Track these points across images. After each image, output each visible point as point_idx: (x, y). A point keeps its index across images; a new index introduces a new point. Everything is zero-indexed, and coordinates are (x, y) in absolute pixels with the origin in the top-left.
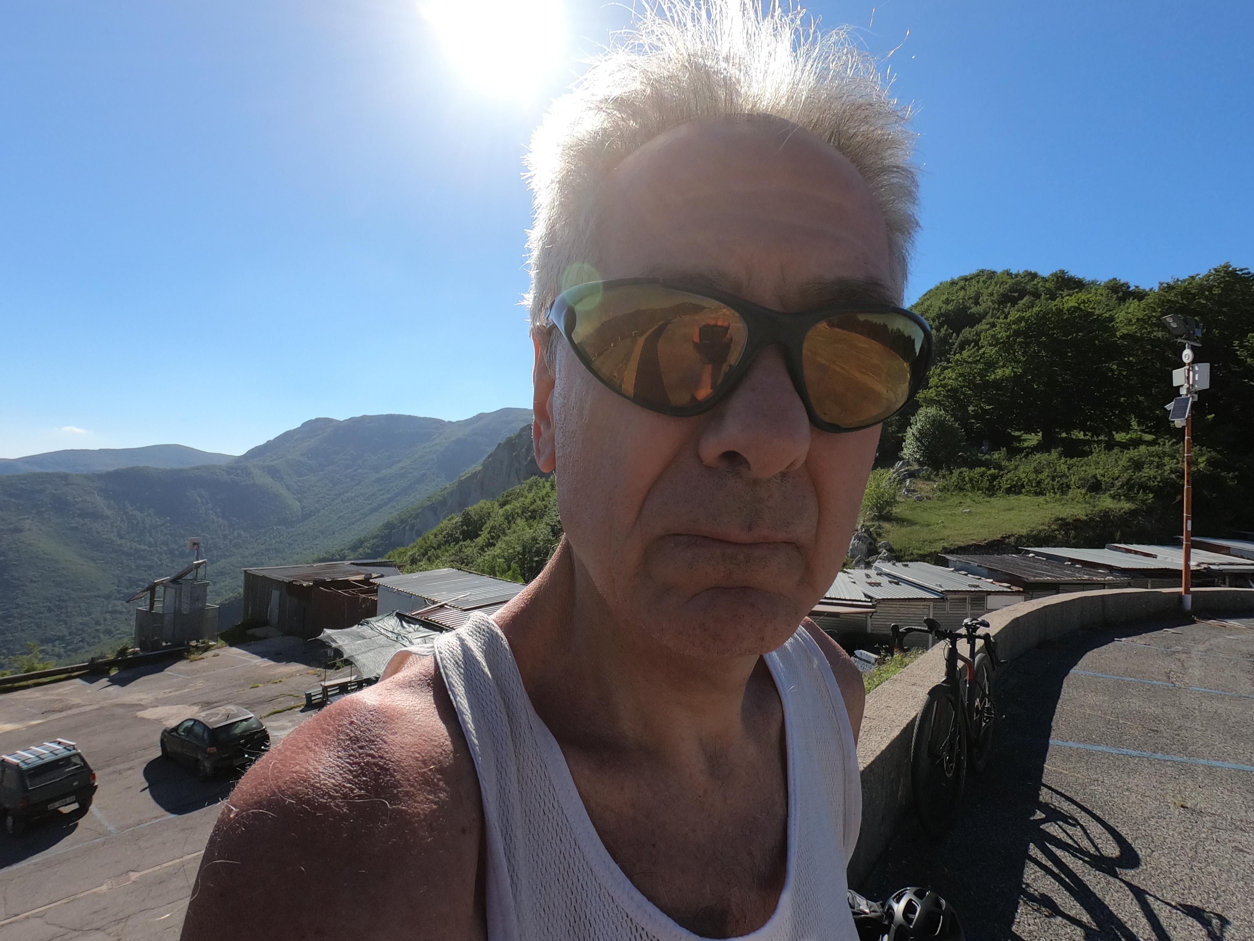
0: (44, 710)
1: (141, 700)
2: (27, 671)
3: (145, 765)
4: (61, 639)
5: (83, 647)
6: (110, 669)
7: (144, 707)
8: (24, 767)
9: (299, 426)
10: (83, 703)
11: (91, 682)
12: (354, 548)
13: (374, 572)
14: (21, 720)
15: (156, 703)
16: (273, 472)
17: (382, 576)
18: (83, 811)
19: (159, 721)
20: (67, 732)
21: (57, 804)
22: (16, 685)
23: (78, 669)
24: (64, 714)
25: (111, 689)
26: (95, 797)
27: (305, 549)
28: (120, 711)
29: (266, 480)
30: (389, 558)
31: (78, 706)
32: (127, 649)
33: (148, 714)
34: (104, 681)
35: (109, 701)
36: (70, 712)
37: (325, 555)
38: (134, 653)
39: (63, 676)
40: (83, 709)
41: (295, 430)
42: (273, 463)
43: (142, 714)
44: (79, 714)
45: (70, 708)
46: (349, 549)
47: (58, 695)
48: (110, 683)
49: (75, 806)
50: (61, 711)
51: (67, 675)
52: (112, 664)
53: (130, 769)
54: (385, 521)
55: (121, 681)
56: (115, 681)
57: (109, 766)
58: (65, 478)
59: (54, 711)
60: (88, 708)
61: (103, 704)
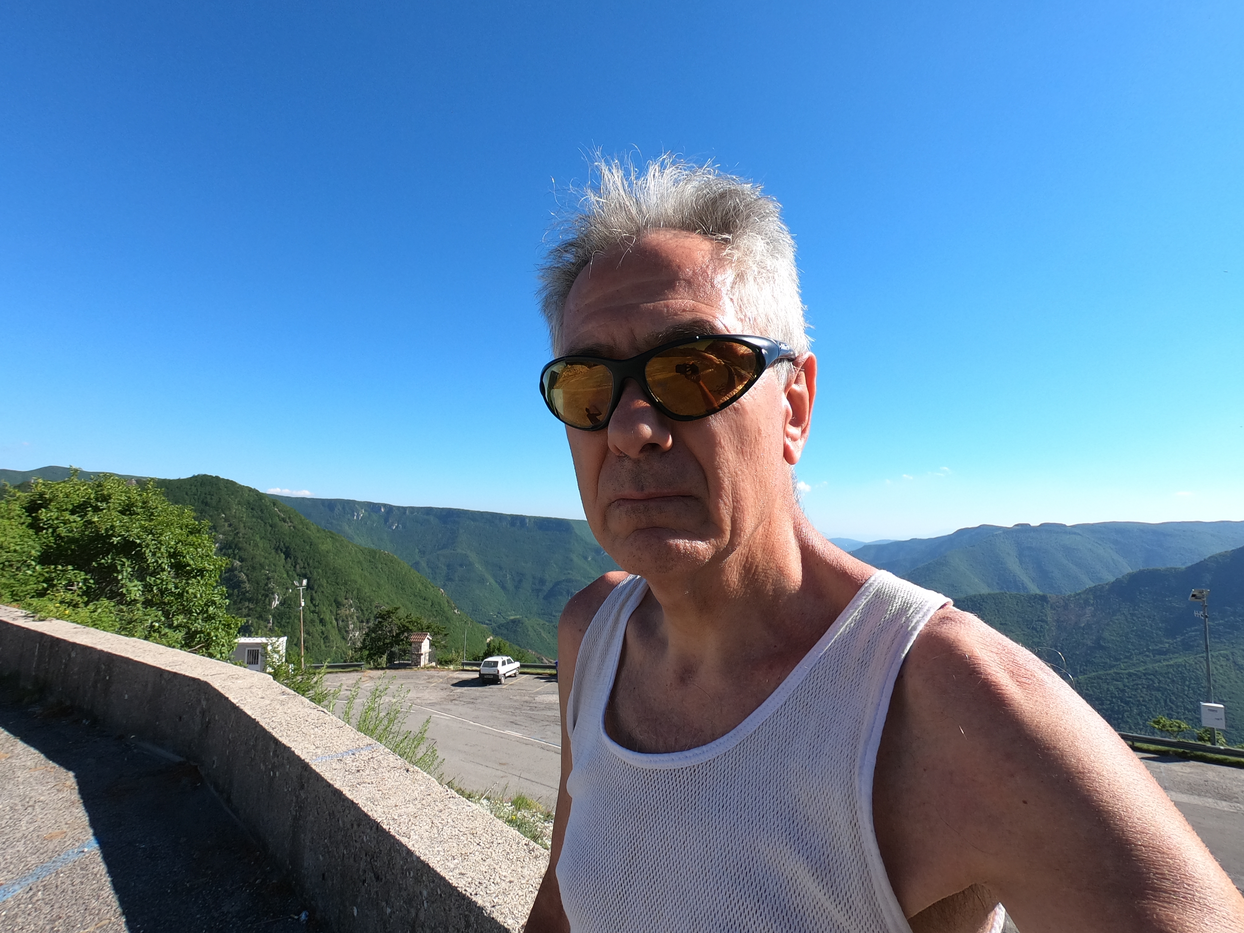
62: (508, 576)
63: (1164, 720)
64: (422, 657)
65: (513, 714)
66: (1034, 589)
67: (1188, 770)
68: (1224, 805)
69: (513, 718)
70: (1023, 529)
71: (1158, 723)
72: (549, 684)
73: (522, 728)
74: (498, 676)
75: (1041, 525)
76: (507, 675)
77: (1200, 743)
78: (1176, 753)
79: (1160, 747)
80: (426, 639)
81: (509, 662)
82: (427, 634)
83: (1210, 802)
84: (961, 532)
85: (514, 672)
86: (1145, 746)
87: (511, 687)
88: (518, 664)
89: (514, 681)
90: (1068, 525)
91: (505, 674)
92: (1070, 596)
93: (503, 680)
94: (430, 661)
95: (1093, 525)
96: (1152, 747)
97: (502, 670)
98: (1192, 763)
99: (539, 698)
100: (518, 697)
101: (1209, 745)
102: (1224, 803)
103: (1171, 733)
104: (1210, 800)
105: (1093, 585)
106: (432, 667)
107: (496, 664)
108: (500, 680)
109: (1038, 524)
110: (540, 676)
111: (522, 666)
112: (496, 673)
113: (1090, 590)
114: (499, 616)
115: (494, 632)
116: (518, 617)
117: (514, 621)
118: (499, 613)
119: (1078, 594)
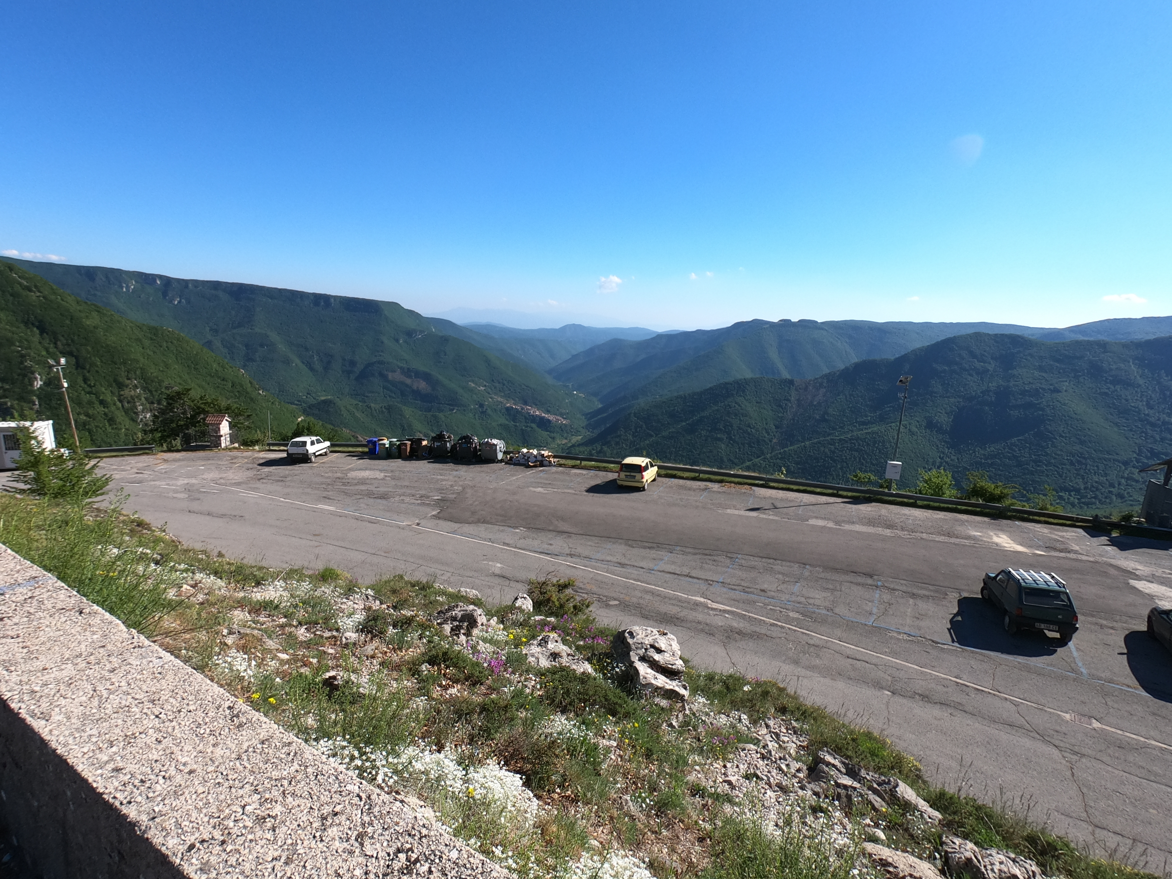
0: (1047, 545)
1: (1137, 569)
2: (1041, 509)
3: (1127, 632)
6: (1112, 530)
7: (1138, 578)
8: (1023, 584)
10: (1081, 551)
11: (1092, 536)
14: (1029, 547)
15: (1152, 579)
18: (1063, 642)
19: (1151, 597)
20: (1062, 570)
21: (1043, 626)
22: (1031, 517)
23: (1082, 521)
24: (1062, 555)
25: (1109, 548)
26: (1075, 636)
28: (1112, 571)
31: (1076, 552)
32: (1132, 516)
33: (1140, 585)
34: (1104, 539)
35: (1105, 559)
36: (1068, 555)
38: (1139, 522)
39: (1069, 522)
40: (1080, 557)
43: (1133, 583)
44: (1076, 560)
45: (1069, 552)
47: (1063, 537)
48: (1109, 543)
49: (1057, 635)
50: (1061, 551)
51: (1072, 523)
52: (1115, 526)
53: (1112, 628)
55: (1122, 546)
56: (1114, 542)
57: (1093, 616)
58: (1103, 346)
59: (1055, 549)
60: (1084, 558)
61: (1100, 559)
62: (316, 358)
63: (861, 475)
64: (222, 438)
65: (325, 490)
66: (786, 375)
67: (869, 509)
68: (888, 532)
69: (325, 494)
70: (786, 324)
71: (856, 476)
72: (361, 461)
73: (335, 502)
74: (308, 455)
75: (800, 321)
76: (317, 454)
77: (880, 490)
78: (864, 498)
79: (854, 494)
80: (224, 421)
81: (318, 442)
82: (225, 416)
83: (880, 530)
84: (739, 325)
85: (325, 450)
86: (845, 493)
87: (322, 465)
88: (328, 444)
89: (325, 459)
90: (819, 321)
91: (314, 453)
92: (810, 380)
93: (313, 459)
94: (232, 442)
95: (837, 322)
96: (850, 494)
97: (311, 449)
98: (874, 504)
99: (353, 474)
100: (330, 474)
101: (886, 491)
102: (888, 530)
103: (863, 483)
104: (880, 529)
105: (828, 371)
106: (235, 448)
107: (304, 443)
108: (310, 459)
109: (797, 320)
110: (352, 454)
111: (332, 445)
112: (305, 452)
113: (826, 375)
114: (309, 396)
115: (305, 412)
116: (329, 397)
117: (324, 402)
118: (308, 394)
119: (816, 379)
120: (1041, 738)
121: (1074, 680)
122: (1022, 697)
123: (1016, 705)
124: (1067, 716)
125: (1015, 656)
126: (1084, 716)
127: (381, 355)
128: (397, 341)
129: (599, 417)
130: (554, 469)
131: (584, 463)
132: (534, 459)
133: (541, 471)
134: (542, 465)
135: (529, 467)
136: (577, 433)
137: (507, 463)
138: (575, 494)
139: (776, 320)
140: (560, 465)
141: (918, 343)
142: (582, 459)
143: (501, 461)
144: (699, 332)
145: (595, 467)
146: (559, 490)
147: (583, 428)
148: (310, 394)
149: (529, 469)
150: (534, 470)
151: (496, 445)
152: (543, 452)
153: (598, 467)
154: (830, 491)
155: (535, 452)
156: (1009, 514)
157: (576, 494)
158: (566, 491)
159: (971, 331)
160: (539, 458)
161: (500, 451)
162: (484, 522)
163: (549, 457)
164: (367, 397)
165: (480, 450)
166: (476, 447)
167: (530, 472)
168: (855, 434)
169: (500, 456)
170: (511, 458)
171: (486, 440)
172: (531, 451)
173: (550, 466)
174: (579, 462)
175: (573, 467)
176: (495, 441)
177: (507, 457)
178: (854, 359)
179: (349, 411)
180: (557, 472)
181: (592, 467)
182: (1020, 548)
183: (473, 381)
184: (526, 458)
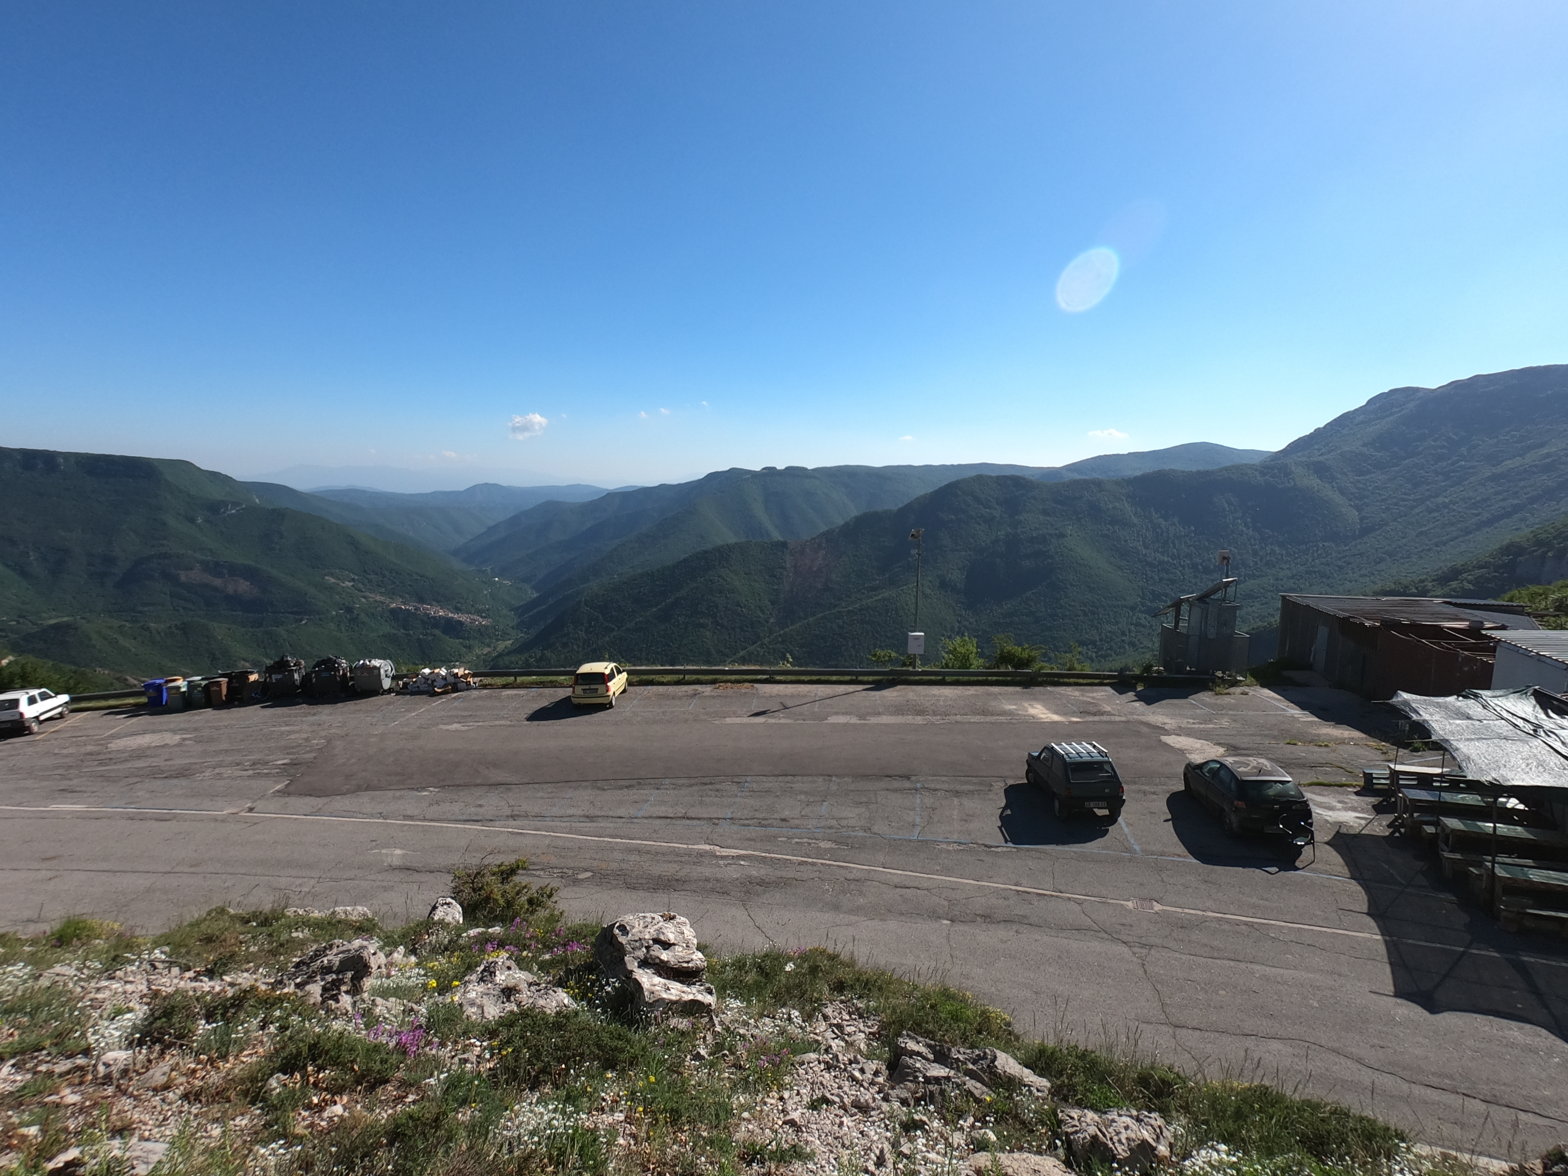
0: (1081, 710)
1: (1165, 724)
2: (1069, 670)
3: (1168, 795)
4: (1094, 643)
5: (1111, 656)
6: (1136, 684)
7: (1168, 733)
8: (1068, 759)
9: (1364, 403)
10: (1113, 712)
11: (1120, 693)
12: (1443, 580)
13: (1488, 621)
14: (1064, 714)
15: (1180, 731)
16: (1320, 470)
17: (1503, 628)
18: (1112, 819)
19: (1182, 752)
20: (1102, 737)
21: (1092, 804)
22: (1061, 680)
23: (1109, 677)
24: (1096, 718)
25: (1137, 704)
26: (1123, 809)
27: (1362, 576)
28: (1145, 730)
29: (1313, 482)
30: (1511, 600)
31: (1109, 714)
32: (1152, 666)
33: (1171, 740)
34: (1131, 694)
35: (1136, 717)
36: (1102, 718)
37: (1393, 586)
38: (1158, 672)
39: (1097, 681)
40: (1113, 718)
41: (1356, 410)
42: (1321, 458)
43: (1165, 739)
44: (1111, 722)
45: (1102, 715)
46: (1433, 580)
47: (1093, 698)
48: (1136, 698)
49: (1106, 812)
50: (1095, 714)
51: (1100, 681)
52: (1138, 679)
53: (1154, 793)
54: (1506, 542)
55: (1148, 699)
56: (1140, 697)
57: (1135, 783)
58: (1099, 484)
59: (1088, 713)
60: (1117, 719)
61: (1131, 718)
62: (32, 556)
63: (879, 652)
65: (64, 777)
66: (777, 536)
67: (895, 694)
68: (919, 720)
69: (64, 784)
70: (770, 471)
71: (875, 655)
72: (135, 720)
73: (85, 795)
74: (23, 722)
75: (787, 468)
76: (42, 718)
77: (904, 668)
78: (888, 680)
79: (876, 678)
81: (44, 697)
83: (909, 719)
84: (713, 477)
85: (60, 709)
86: (865, 678)
87: (55, 736)
88: (64, 698)
89: (60, 725)
90: (809, 468)
91: (37, 718)
92: (807, 541)
93: (35, 727)
95: (830, 468)
96: (871, 678)
97: (29, 712)
98: (899, 687)
99: (116, 745)
100: (71, 750)
101: (911, 669)
102: (919, 718)
103: (884, 663)
104: (910, 717)
105: (826, 529)
107: (15, 703)
108: (29, 728)
109: (783, 468)
110: (114, 711)
111: (73, 700)
112: (17, 717)
113: (824, 534)
114: (21, 620)
115: (15, 648)
116: (65, 619)
117: (56, 627)
118: (19, 617)
119: (814, 539)
120: (1110, 937)
121: (1130, 860)
122: (1084, 893)
123: (1080, 903)
124: (1130, 905)
125: (1071, 845)
126: (1144, 899)
127: (163, 545)
128: (192, 520)
129: (535, 611)
130: (475, 693)
131: (520, 679)
132: (443, 683)
133: (455, 698)
134: (455, 689)
135: (434, 694)
136: (505, 636)
137: (398, 693)
138: (510, 726)
139: (758, 468)
140: (485, 687)
141: (921, 490)
142: (516, 675)
143: (390, 691)
144: (663, 487)
145: (537, 683)
146: (486, 723)
147: (513, 628)
148: (24, 617)
149: (435, 698)
150: (444, 699)
151: (379, 669)
152: (456, 671)
153: (541, 683)
154: (848, 678)
155: (443, 672)
156: (1040, 679)
157: (513, 726)
158: (497, 723)
159: (973, 474)
160: (451, 679)
161: (386, 676)
162: (369, 788)
163: (465, 676)
164: (140, 612)
165: (352, 678)
166: (345, 674)
167: (437, 702)
168: (864, 602)
169: (387, 684)
170: (405, 684)
171: (362, 662)
172: (437, 671)
173: (468, 690)
174: (512, 678)
175: (505, 686)
176: (376, 663)
177: (398, 684)
178: (854, 511)
179: (105, 639)
180: (480, 698)
181: (532, 683)
182: (1056, 718)
183: (332, 575)
184: (430, 682)
